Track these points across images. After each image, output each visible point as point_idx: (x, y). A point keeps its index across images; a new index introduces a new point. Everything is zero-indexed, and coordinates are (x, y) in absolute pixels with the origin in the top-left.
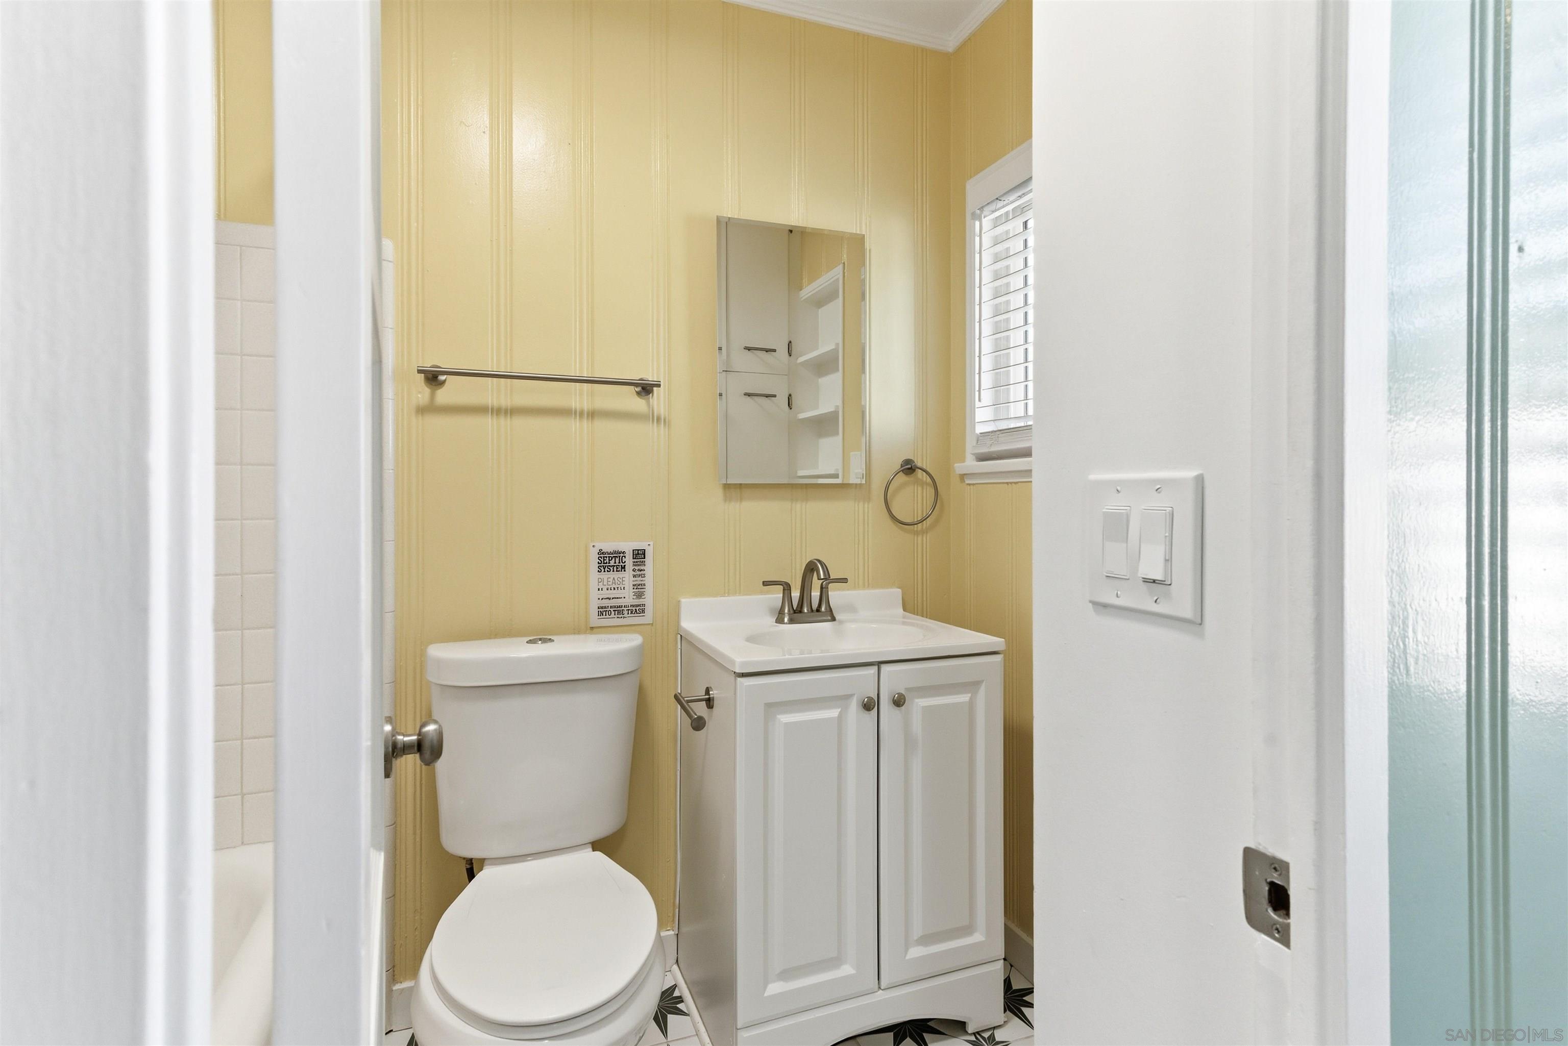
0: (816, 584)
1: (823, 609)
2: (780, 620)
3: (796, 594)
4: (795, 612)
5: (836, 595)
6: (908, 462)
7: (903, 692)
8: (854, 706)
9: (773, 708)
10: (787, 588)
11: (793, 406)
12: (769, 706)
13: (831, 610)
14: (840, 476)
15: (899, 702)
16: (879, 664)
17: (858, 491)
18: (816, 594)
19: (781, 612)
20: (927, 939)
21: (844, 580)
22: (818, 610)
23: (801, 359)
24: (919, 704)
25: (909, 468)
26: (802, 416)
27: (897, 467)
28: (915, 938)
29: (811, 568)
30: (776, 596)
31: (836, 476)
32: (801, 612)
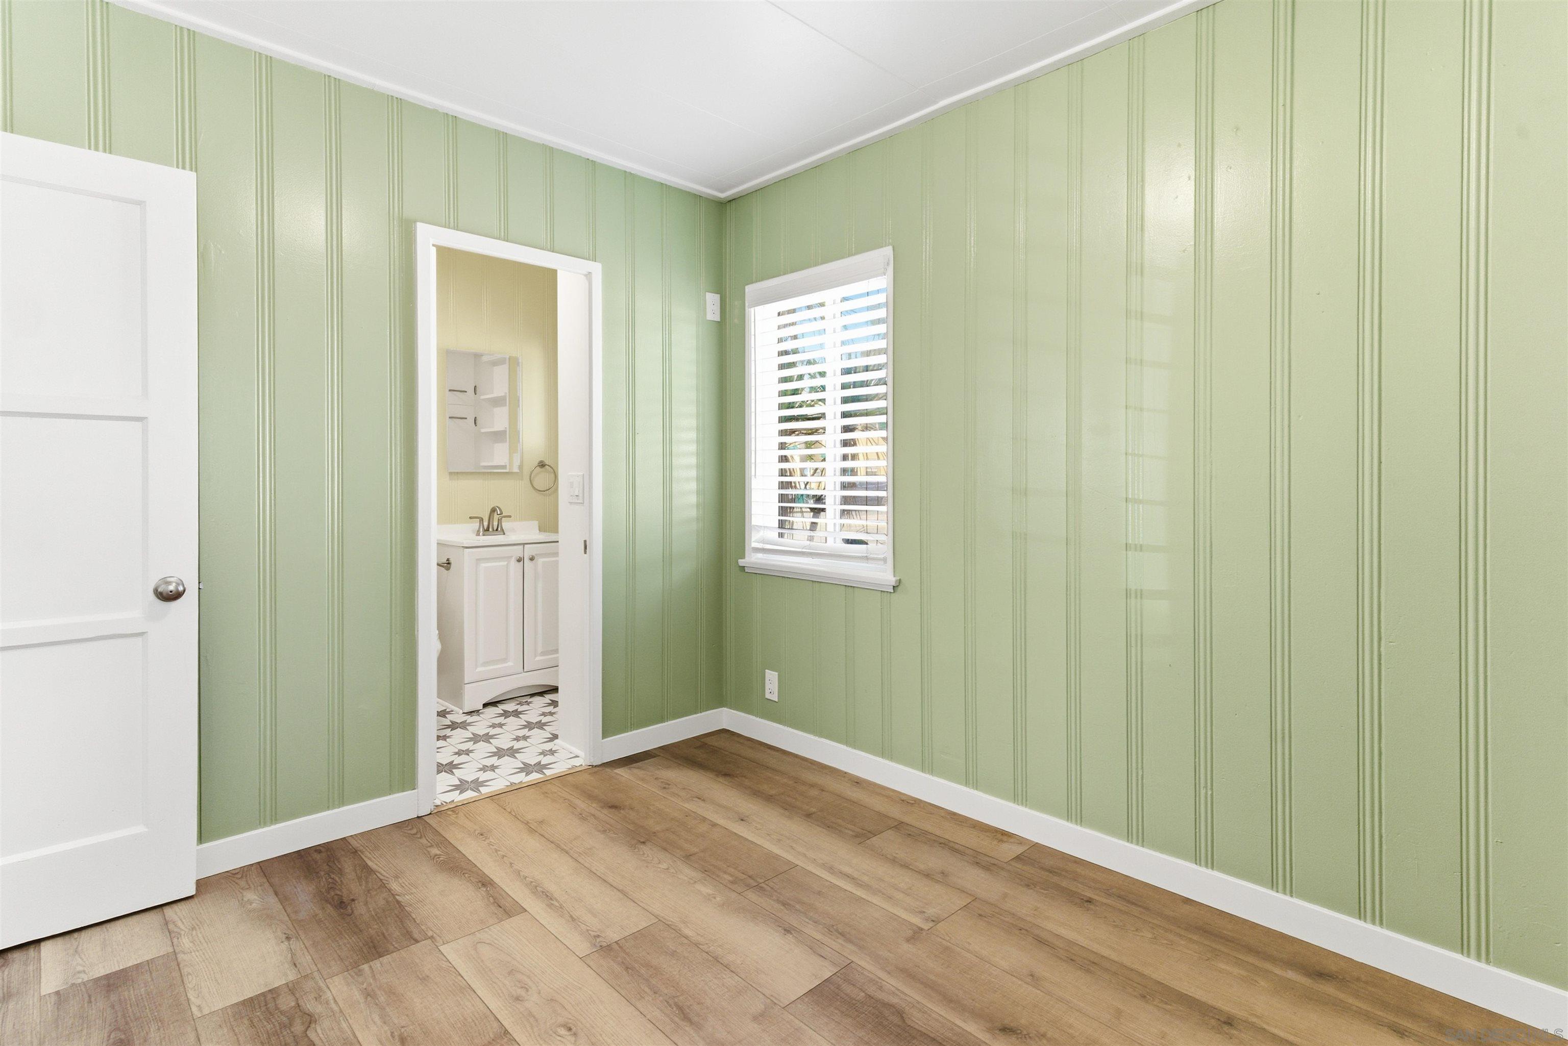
0: (496, 517)
1: (499, 529)
2: (478, 534)
3: (486, 524)
4: (485, 531)
5: (506, 524)
6: (541, 462)
7: (534, 555)
8: (513, 562)
9: (478, 560)
10: (481, 520)
11: (478, 424)
12: (477, 560)
13: (503, 530)
14: (508, 466)
15: (532, 559)
16: (524, 544)
17: (517, 476)
18: (495, 524)
19: (479, 531)
20: (543, 653)
21: (510, 517)
22: (497, 530)
23: (482, 397)
24: (540, 561)
25: (542, 465)
26: (483, 430)
27: (536, 464)
28: (539, 652)
29: (493, 510)
30: (476, 525)
31: (504, 467)
32: (488, 530)
